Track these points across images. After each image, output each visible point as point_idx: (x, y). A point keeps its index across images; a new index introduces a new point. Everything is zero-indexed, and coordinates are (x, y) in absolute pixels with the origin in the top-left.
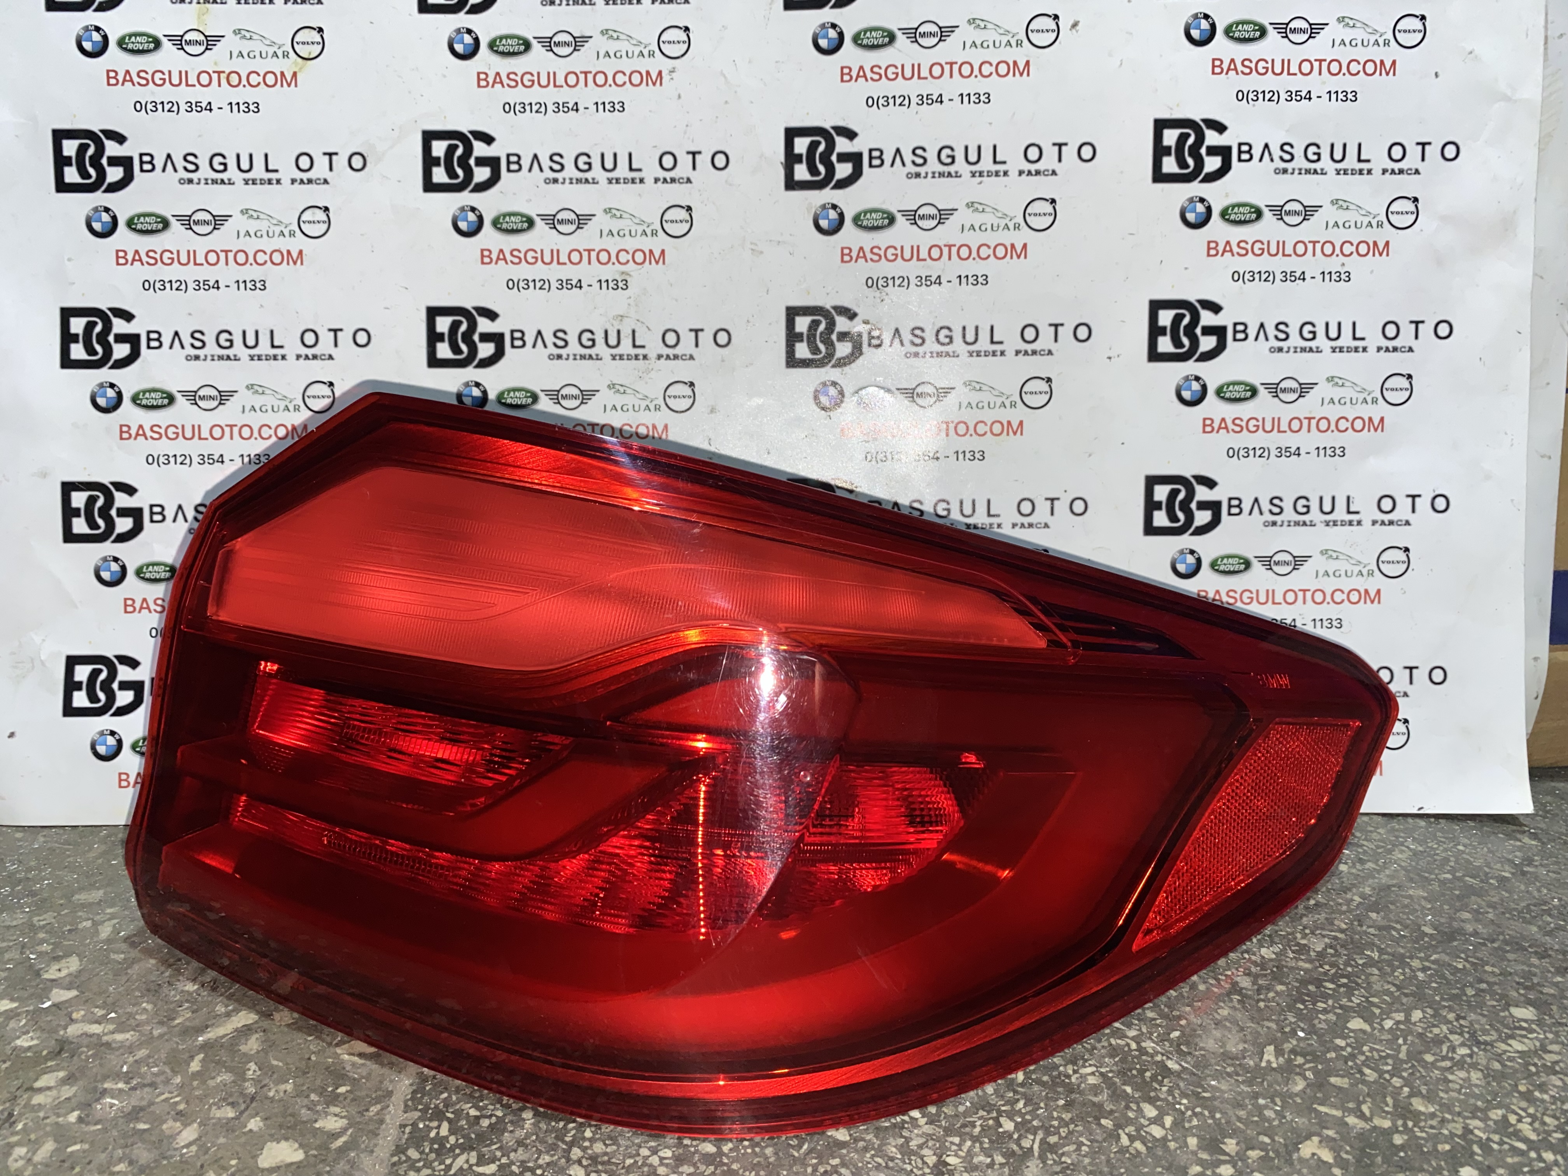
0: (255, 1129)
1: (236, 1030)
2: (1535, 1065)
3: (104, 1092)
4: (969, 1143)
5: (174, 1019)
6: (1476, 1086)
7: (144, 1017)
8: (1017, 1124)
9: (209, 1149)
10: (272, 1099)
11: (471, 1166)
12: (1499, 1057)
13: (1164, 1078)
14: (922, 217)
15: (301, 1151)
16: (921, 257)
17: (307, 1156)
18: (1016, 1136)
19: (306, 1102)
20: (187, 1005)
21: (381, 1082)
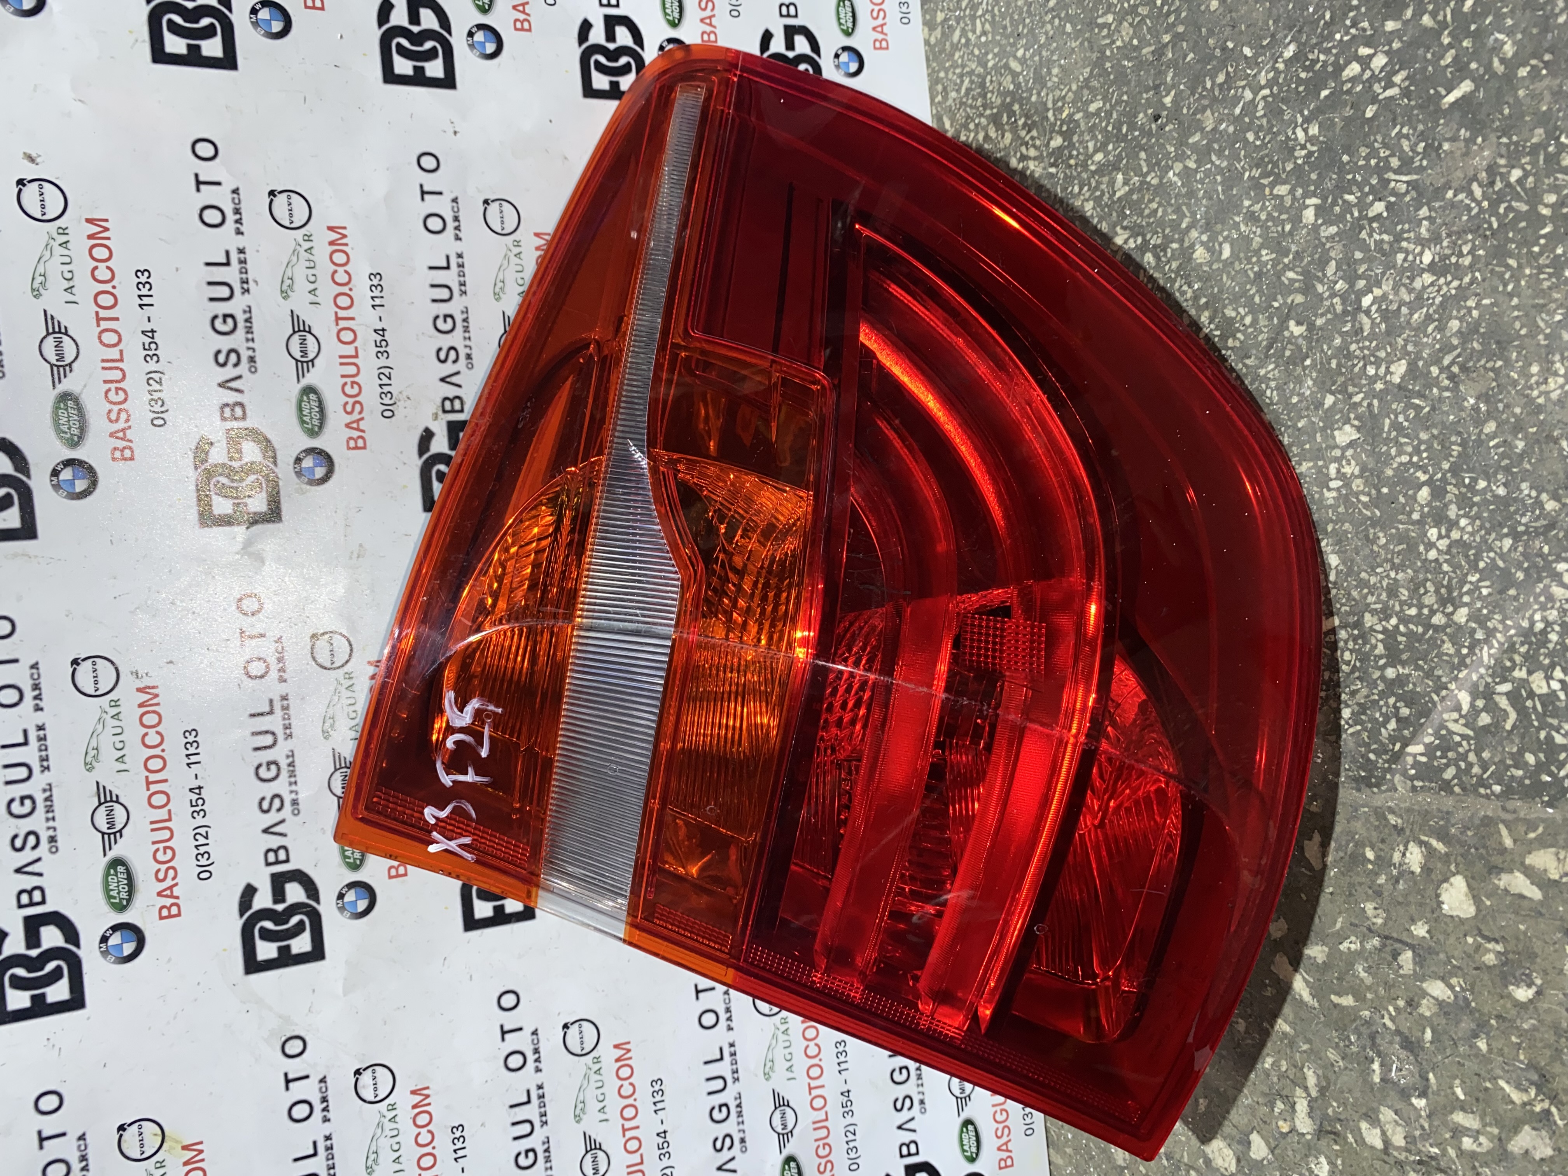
0: (1426, 927)
4: (1404, 244)
8: (1374, 200)
9: (1454, 966)
13: (1308, 59)
14: (304, 353)
15: (1452, 880)
17: (1458, 873)
18: (1393, 199)
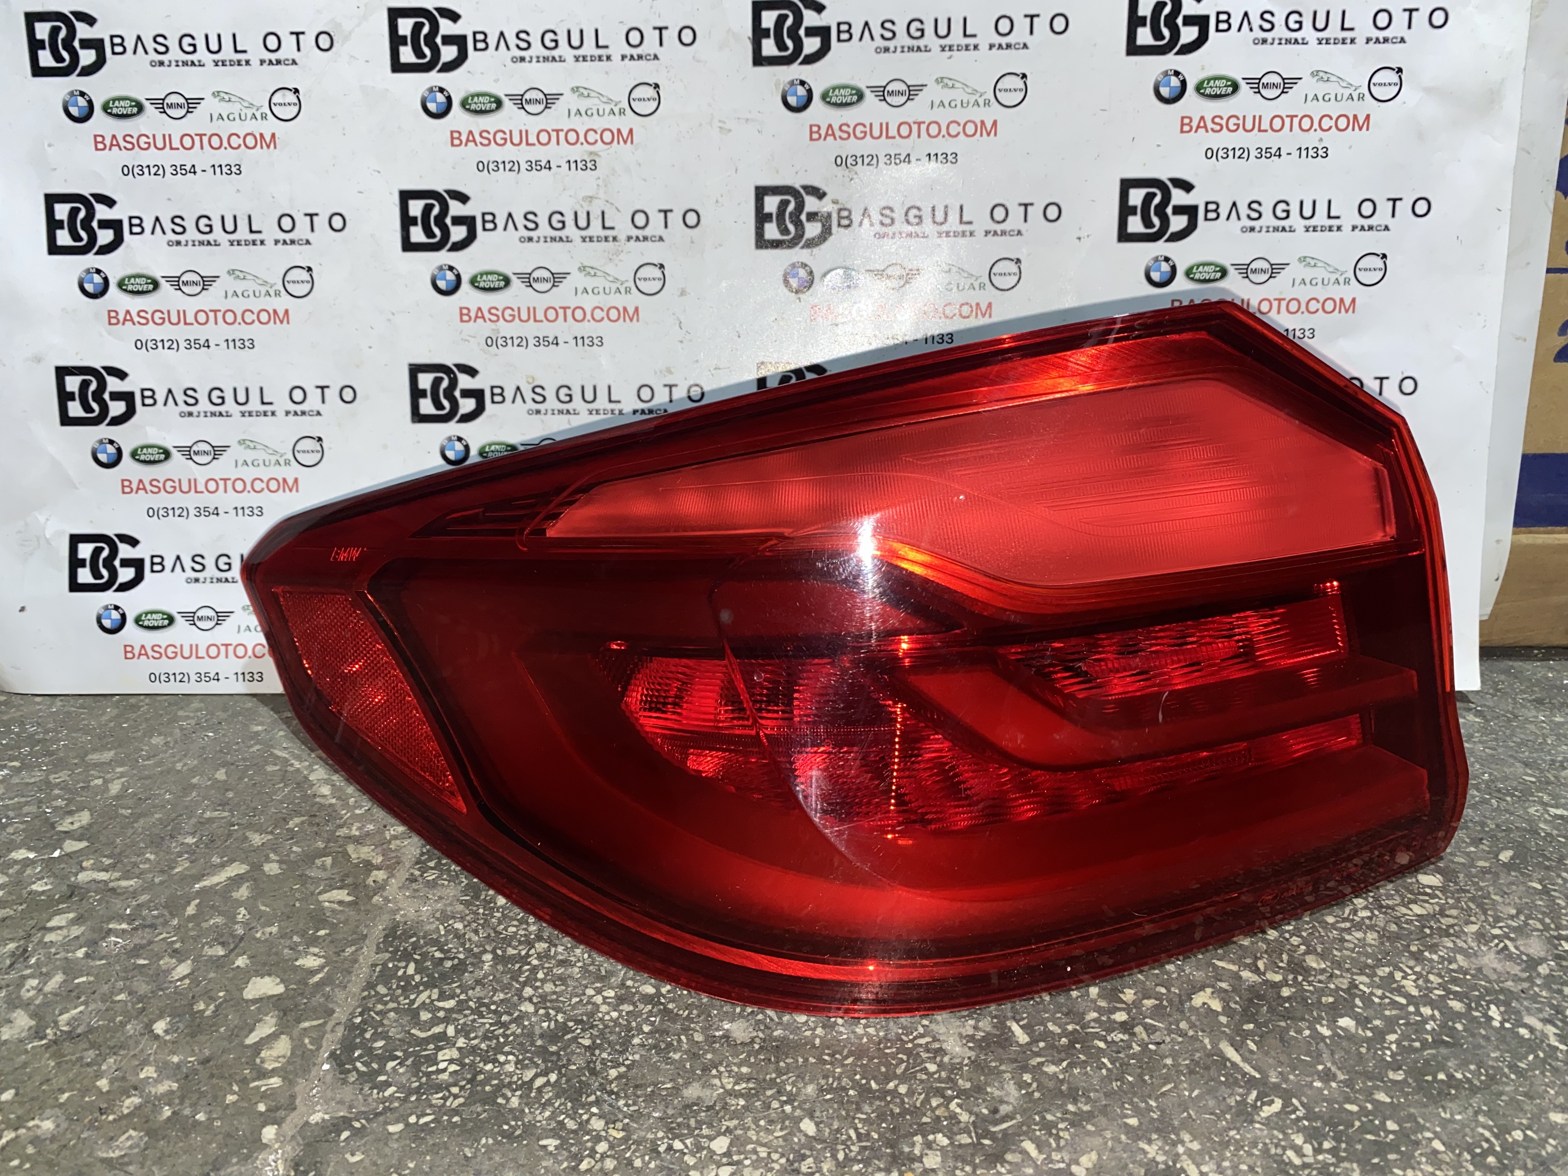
1: (229, 878)
2: (1431, 928)
3: (109, 932)
5: (174, 868)
6: (1371, 945)
7: (147, 866)
10: (258, 940)
11: (433, 1001)
12: (1397, 921)
16: (890, 134)
19: (288, 943)
20: (186, 856)
21: (357, 927)
